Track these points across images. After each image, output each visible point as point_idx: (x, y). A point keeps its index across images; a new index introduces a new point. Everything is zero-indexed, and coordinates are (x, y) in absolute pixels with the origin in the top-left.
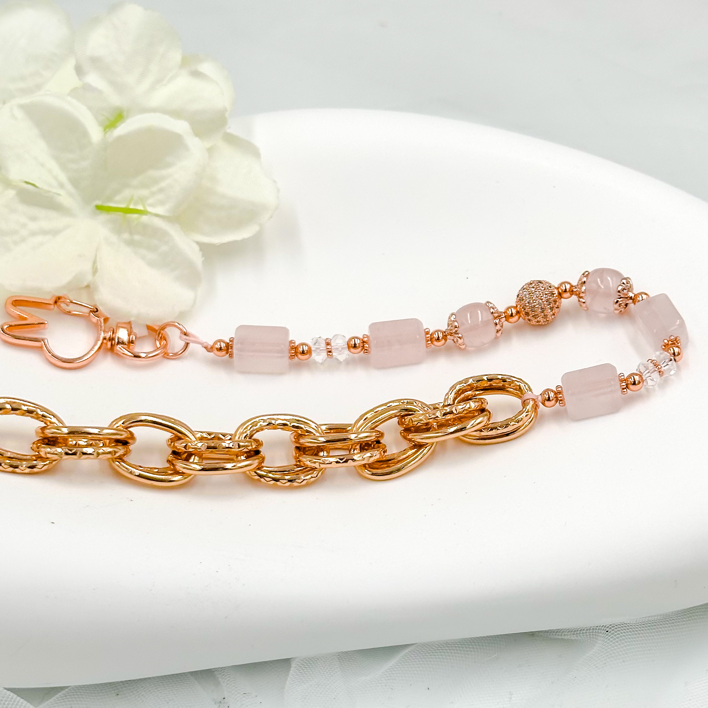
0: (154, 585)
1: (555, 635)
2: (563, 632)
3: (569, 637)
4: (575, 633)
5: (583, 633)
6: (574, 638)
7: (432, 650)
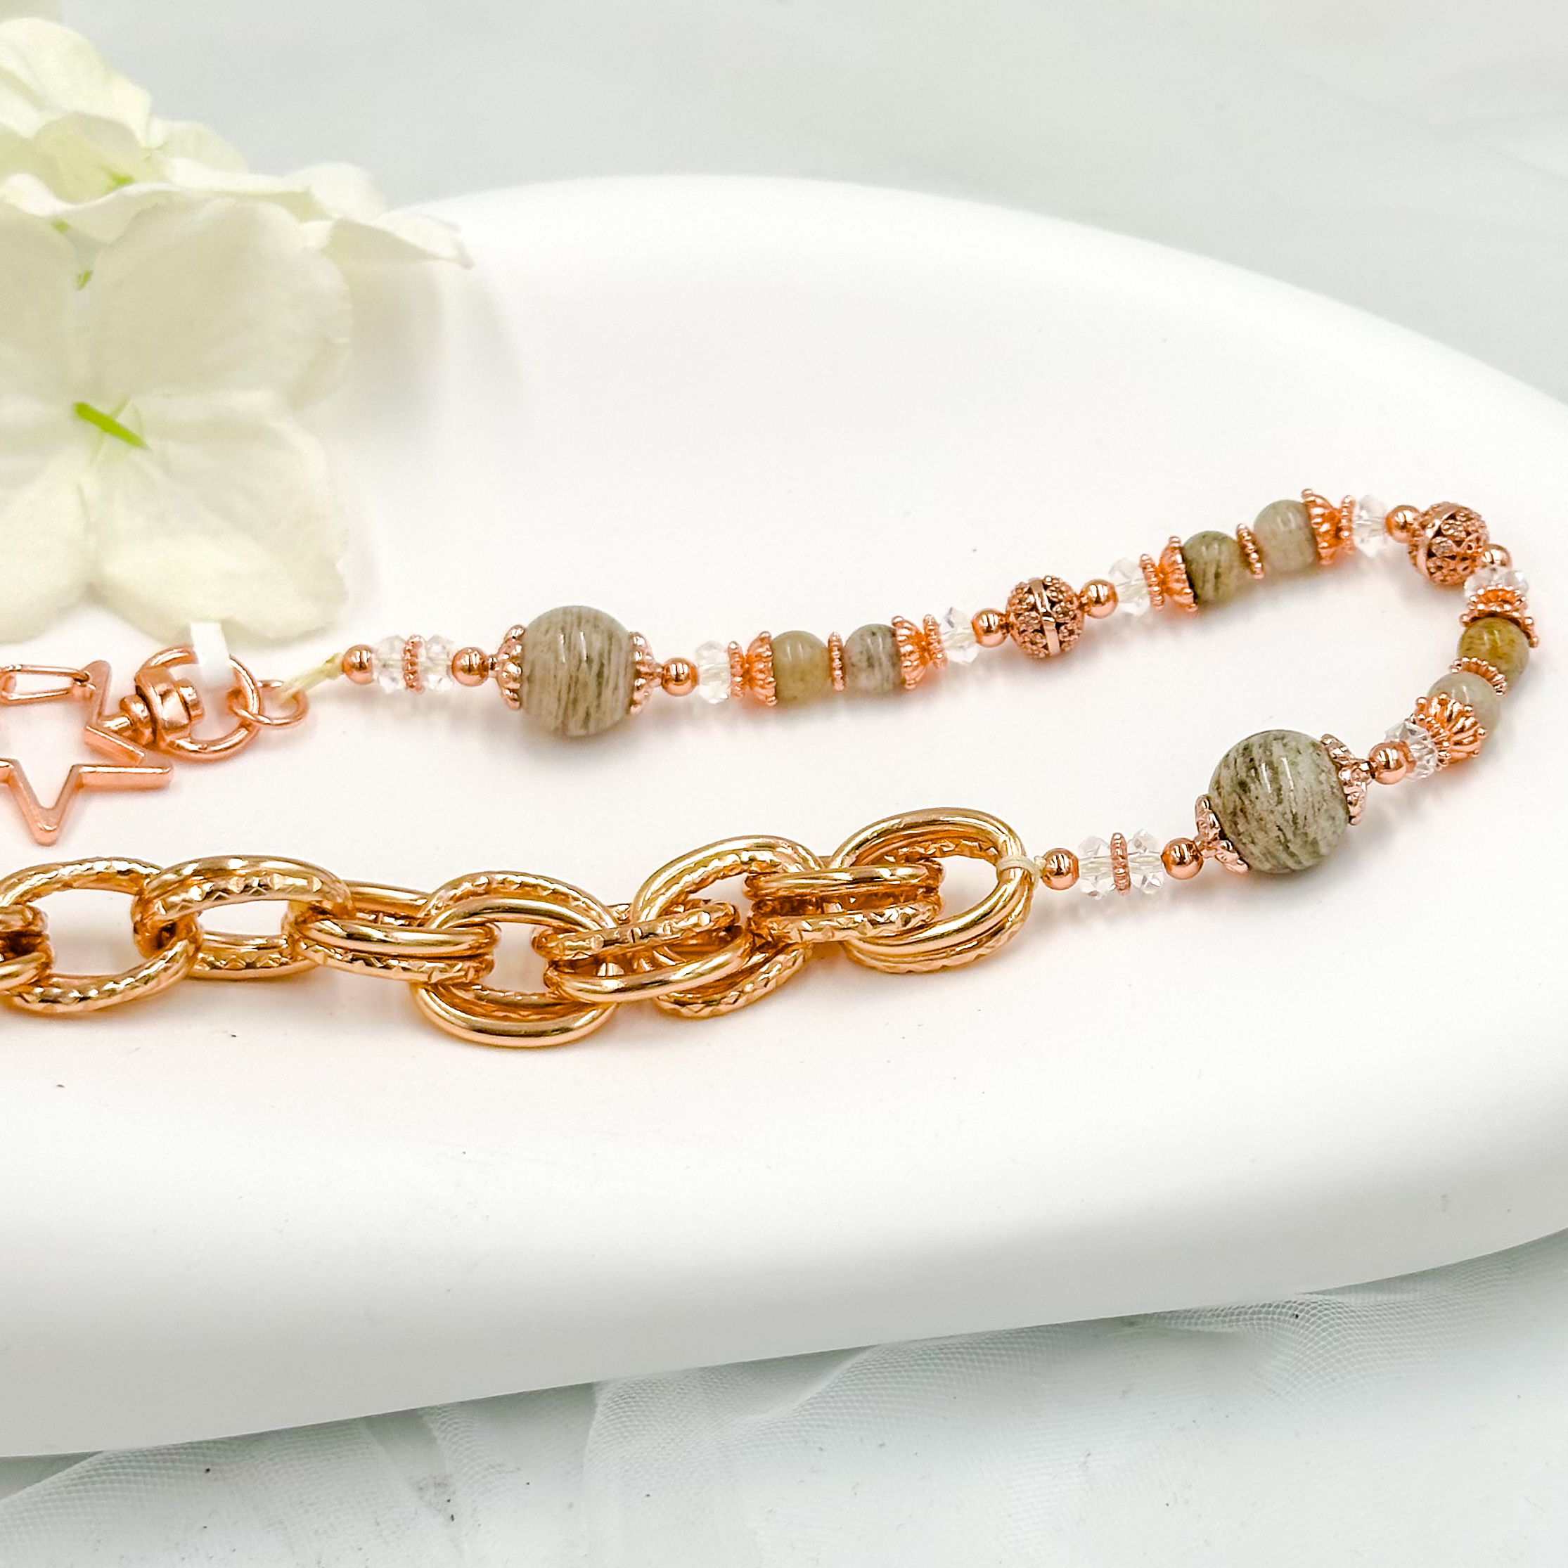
1: (1183, 1323)
2: (1199, 1318)
3: (1211, 1328)
4: (1227, 1319)
5: (1244, 1319)
6: (1224, 1330)
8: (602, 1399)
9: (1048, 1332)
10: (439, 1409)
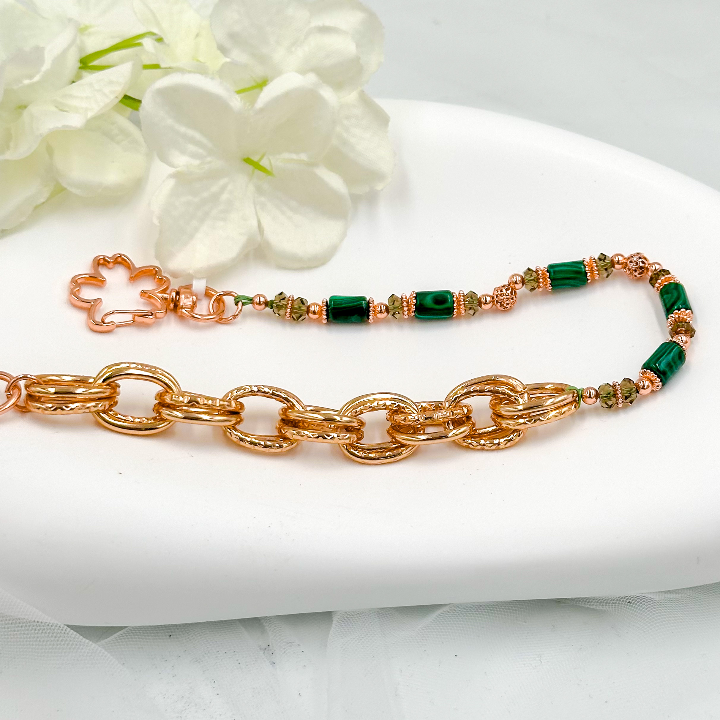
8: (335, 619)
9: (524, 603)
10: (268, 617)
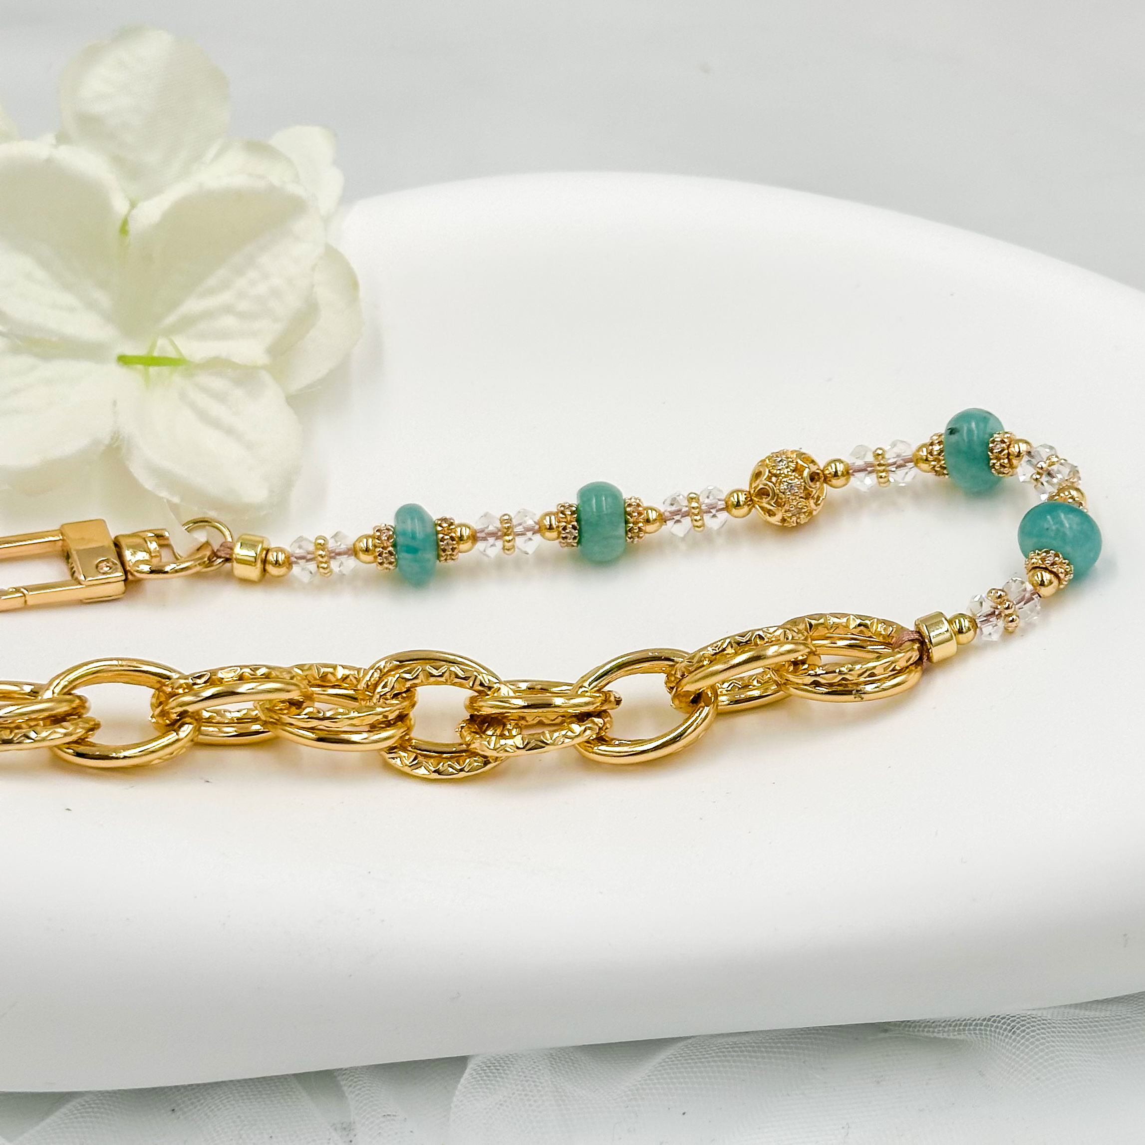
0: (229, 916)
7: (711, 1052)
